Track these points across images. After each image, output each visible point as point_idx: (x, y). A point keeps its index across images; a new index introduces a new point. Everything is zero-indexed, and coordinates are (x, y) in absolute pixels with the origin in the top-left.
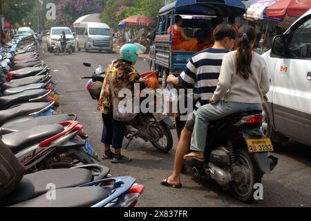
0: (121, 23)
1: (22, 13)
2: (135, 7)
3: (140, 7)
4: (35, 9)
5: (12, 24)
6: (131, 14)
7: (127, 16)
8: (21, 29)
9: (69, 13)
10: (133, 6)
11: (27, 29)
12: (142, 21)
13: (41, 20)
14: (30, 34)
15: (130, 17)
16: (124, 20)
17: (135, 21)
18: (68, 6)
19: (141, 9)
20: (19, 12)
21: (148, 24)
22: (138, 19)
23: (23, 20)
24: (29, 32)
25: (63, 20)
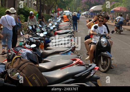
0: (112, 10)
1: (66, 4)
2: (120, 2)
3: (122, 2)
4: (72, 2)
5: (61, 9)
6: (117, 6)
7: (115, 7)
8: (65, 11)
9: (88, 5)
10: (119, 2)
11: (68, 11)
12: (123, 10)
13: (75, 7)
14: (69, 14)
15: (117, 7)
16: (114, 9)
17: (119, 9)
18: (88, 1)
19: (122, 4)
20: (65, 3)
21: (125, 11)
22: (121, 9)
23: (67, 7)
24: (68, 13)
25: (85, 8)
